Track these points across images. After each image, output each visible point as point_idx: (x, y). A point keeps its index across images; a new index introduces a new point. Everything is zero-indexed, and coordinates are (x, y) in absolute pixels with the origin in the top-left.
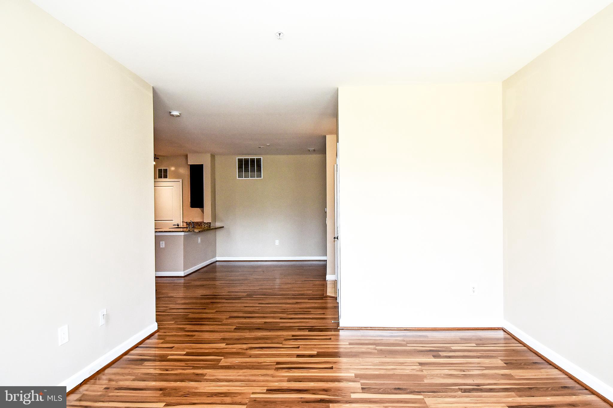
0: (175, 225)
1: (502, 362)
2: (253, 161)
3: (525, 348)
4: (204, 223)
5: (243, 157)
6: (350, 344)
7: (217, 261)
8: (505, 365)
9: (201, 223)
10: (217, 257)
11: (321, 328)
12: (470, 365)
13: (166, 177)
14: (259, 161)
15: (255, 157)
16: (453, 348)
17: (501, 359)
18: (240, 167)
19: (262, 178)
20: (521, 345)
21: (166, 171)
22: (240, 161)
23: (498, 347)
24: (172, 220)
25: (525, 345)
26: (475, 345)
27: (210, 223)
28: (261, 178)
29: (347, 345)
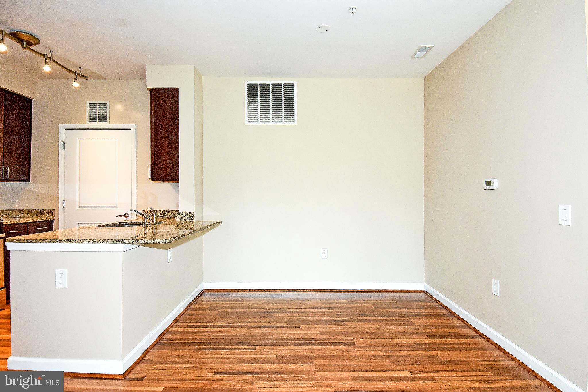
0: (121, 216)
2: (277, 87)
4: (179, 213)
5: (258, 81)
7: (204, 291)
9: (173, 212)
10: (203, 283)
13: (103, 119)
14: (290, 88)
15: (283, 81)
18: (252, 101)
19: (296, 123)
21: (103, 107)
22: (252, 88)
24: (115, 206)
27: (192, 213)
28: (293, 124)
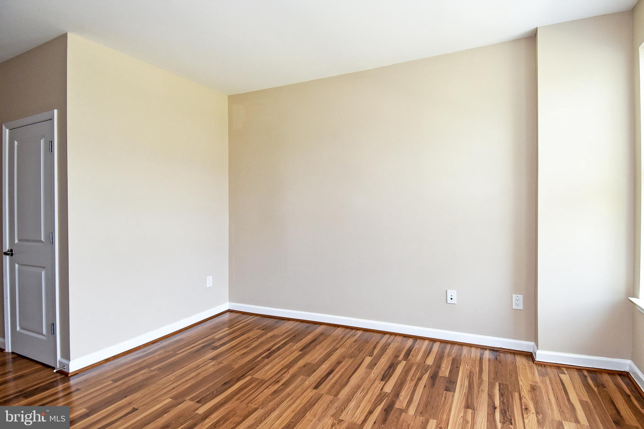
1: (260, 331)
3: (257, 317)
6: (115, 381)
8: (264, 331)
11: (41, 386)
12: (244, 342)
16: (217, 337)
17: (257, 329)
20: (253, 316)
23: (243, 323)
25: (257, 315)
26: (228, 329)
29: (111, 384)
